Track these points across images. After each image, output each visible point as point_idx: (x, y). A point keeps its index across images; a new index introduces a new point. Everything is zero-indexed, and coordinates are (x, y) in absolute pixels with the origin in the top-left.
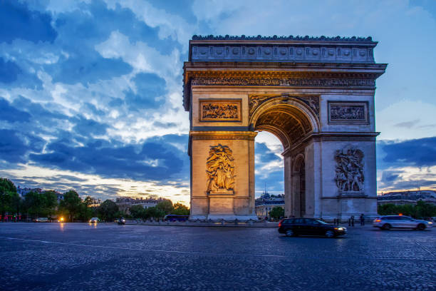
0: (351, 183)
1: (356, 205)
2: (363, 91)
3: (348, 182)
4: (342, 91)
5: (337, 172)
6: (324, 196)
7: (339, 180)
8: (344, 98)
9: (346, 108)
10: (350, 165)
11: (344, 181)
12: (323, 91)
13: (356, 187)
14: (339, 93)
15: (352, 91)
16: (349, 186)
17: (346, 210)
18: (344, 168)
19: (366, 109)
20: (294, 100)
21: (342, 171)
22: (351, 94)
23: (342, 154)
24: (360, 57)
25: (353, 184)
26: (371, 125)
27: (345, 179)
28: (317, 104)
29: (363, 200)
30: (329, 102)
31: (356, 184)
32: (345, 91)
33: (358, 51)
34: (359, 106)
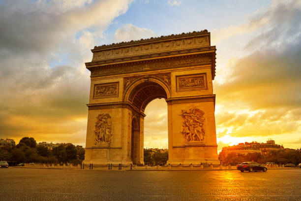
0: (192, 134)
1: (197, 152)
2: (202, 66)
3: (190, 134)
4: (186, 68)
5: (184, 126)
6: (174, 145)
7: (185, 133)
8: (188, 73)
9: (191, 79)
10: (192, 121)
11: (188, 134)
12: (173, 69)
13: (196, 138)
14: (184, 70)
15: (193, 67)
16: (191, 138)
17: (188, 156)
18: (187, 124)
19: (205, 79)
20: (153, 78)
21: (186, 126)
22: (193, 69)
23: (186, 113)
24: (199, 44)
25: (194, 135)
26: (209, 90)
27: (188, 132)
28: (169, 79)
29: (202, 148)
30: (177, 76)
31: (196, 135)
32: (188, 68)
33: (197, 40)
34: (200, 77)
